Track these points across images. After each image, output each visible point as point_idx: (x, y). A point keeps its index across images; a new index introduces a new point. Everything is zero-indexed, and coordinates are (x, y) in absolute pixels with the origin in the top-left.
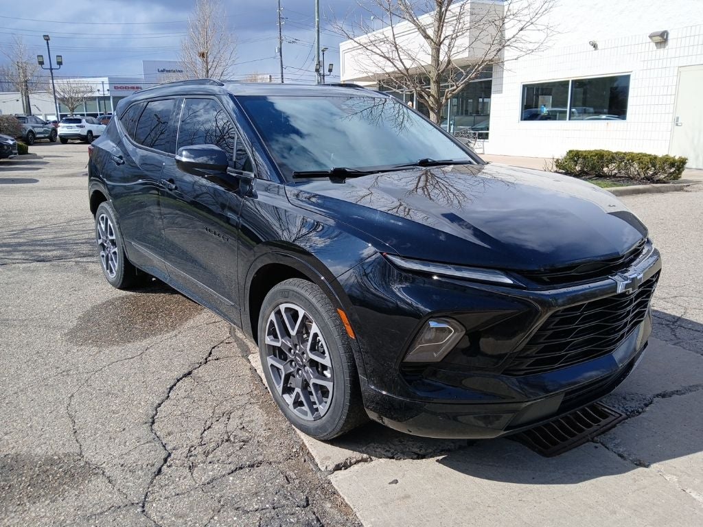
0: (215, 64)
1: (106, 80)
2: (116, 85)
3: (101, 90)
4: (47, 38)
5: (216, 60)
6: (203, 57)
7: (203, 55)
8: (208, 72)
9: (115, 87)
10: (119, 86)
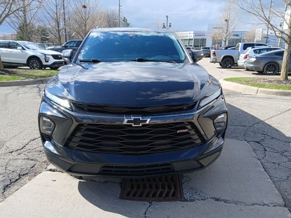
0: (231, 24)
1: (192, 32)
2: (196, 34)
3: (189, 36)
4: (167, 17)
5: (233, 22)
6: (226, 21)
7: (226, 20)
8: (228, 28)
9: (196, 35)
10: (197, 34)
